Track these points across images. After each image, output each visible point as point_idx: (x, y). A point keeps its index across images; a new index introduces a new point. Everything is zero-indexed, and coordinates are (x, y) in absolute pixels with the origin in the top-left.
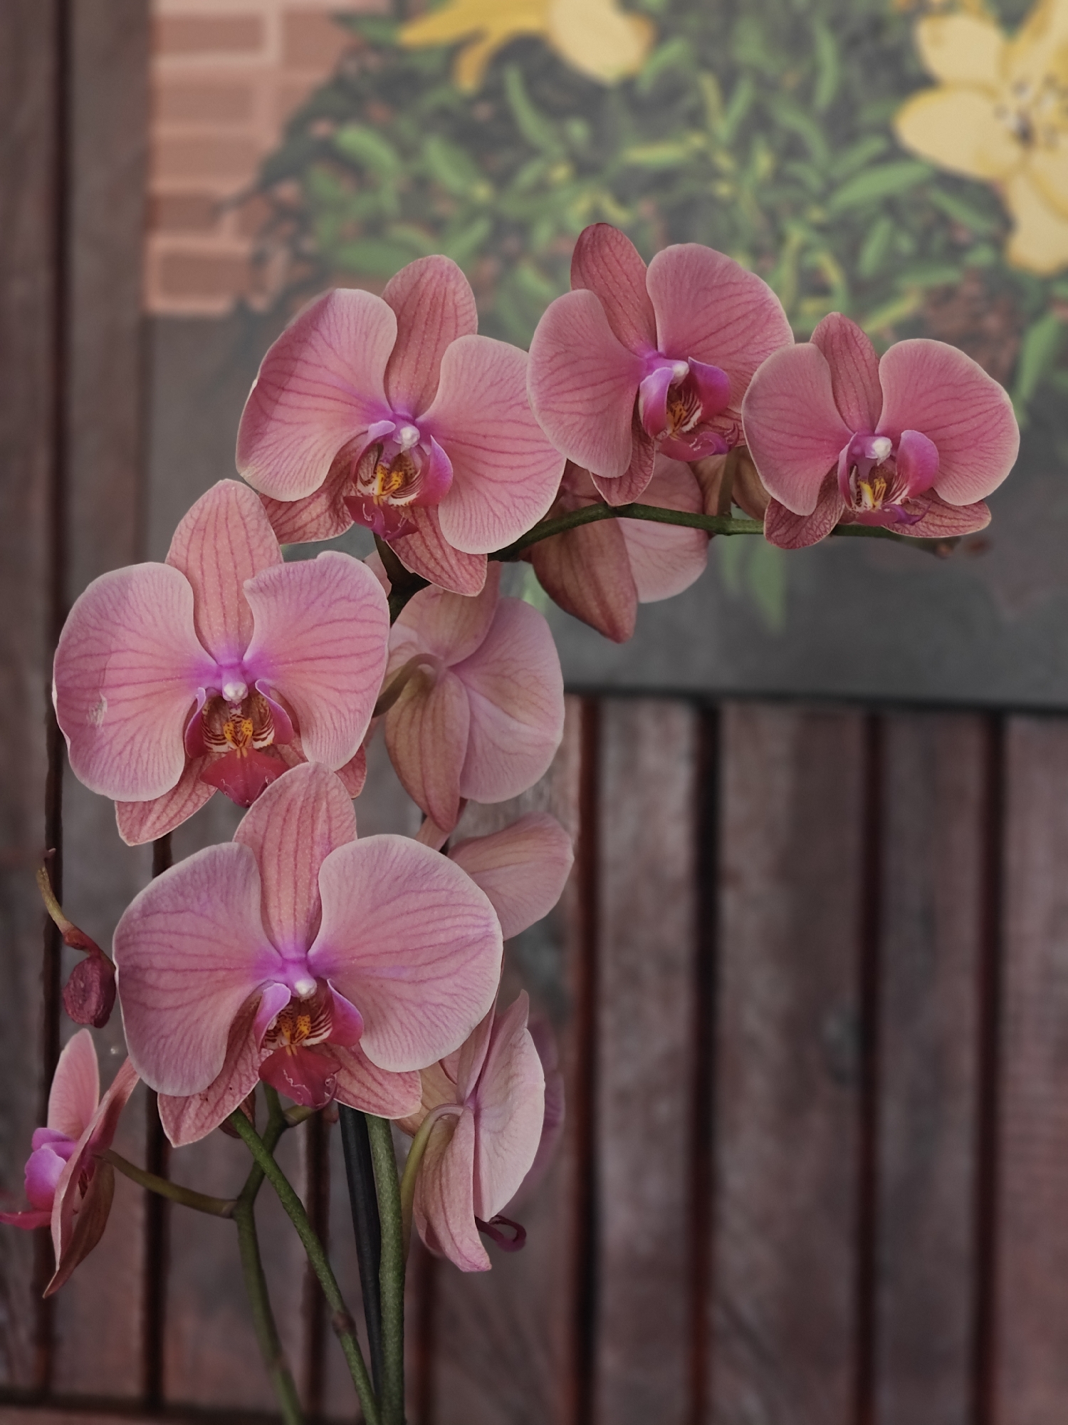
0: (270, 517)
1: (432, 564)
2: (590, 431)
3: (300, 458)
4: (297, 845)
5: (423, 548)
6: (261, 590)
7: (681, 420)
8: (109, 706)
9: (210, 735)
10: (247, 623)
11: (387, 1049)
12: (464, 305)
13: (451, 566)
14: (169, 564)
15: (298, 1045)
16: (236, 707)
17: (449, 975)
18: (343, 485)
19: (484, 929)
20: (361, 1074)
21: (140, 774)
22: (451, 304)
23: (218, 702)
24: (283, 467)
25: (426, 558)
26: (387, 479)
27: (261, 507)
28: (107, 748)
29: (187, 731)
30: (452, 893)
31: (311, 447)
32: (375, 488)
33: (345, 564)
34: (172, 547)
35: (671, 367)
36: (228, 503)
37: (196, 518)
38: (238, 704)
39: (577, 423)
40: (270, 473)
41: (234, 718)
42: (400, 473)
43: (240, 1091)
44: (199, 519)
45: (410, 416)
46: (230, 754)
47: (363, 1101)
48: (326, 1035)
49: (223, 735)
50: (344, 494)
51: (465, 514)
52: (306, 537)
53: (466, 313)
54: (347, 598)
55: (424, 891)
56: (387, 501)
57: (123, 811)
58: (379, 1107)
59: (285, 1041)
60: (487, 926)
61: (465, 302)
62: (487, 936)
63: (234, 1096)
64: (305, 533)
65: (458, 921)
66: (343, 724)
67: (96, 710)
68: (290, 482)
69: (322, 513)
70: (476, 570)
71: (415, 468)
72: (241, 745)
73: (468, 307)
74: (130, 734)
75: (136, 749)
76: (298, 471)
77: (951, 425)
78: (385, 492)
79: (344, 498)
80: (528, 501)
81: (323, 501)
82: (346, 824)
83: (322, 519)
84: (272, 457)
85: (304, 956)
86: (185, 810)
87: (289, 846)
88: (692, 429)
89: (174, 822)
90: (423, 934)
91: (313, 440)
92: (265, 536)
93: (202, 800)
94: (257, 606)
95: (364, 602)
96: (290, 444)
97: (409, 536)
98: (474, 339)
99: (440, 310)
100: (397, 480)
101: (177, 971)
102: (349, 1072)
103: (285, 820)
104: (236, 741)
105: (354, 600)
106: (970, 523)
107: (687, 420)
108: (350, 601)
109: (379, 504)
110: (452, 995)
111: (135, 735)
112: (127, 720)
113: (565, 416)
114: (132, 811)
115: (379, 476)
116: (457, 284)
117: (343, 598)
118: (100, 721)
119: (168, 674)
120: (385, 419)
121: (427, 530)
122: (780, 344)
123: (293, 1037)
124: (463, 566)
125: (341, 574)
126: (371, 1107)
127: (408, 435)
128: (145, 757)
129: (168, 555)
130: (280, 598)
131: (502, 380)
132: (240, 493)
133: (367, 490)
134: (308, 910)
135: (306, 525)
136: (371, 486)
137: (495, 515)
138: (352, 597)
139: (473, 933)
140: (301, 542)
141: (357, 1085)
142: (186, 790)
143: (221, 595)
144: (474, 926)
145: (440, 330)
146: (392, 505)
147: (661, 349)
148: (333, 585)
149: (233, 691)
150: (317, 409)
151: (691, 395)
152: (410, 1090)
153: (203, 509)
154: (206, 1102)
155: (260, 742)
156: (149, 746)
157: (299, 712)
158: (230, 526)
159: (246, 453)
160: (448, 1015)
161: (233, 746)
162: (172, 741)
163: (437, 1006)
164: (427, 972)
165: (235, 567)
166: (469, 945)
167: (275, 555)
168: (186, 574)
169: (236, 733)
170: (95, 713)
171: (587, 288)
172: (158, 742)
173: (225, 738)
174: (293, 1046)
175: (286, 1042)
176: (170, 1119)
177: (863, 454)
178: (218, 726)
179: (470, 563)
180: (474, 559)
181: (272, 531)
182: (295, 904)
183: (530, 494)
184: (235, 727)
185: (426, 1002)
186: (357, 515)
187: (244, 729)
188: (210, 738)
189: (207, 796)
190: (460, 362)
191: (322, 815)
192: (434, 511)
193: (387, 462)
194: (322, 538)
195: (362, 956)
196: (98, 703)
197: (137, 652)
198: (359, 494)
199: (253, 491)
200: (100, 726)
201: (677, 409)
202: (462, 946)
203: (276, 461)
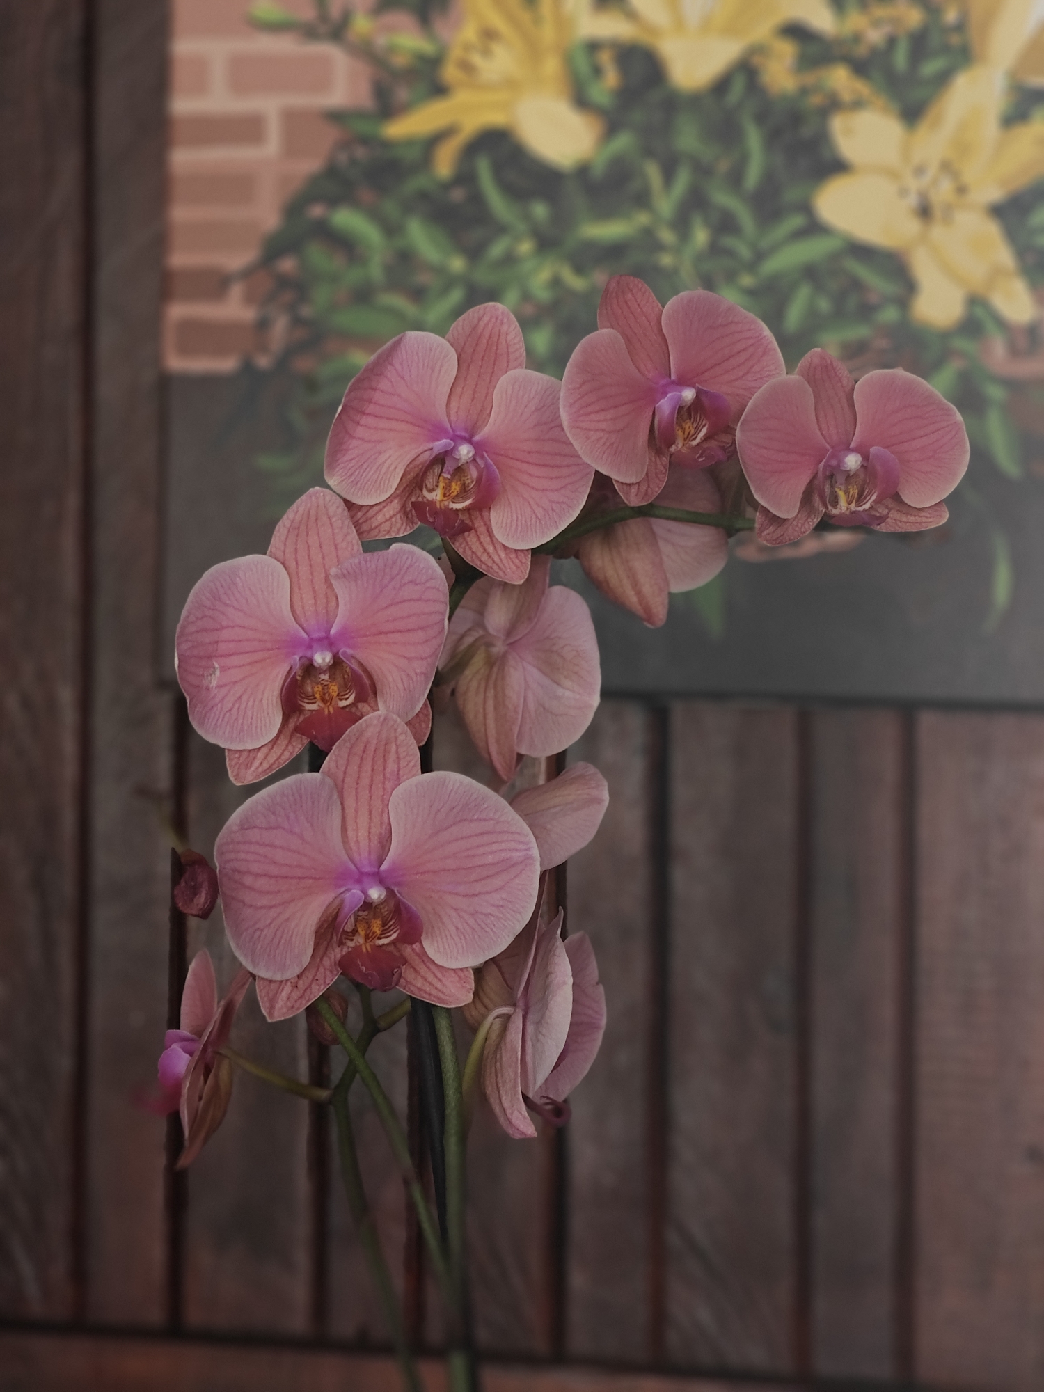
0: (352, 517)
1: (484, 558)
2: (612, 444)
3: (377, 469)
4: (372, 780)
5: (478, 544)
6: (344, 576)
7: (690, 436)
8: (221, 672)
9: (303, 695)
10: (333, 604)
11: (445, 949)
12: (514, 344)
13: (501, 559)
14: (270, 556)
15: (372, 944)
16: (324, 672)
17: (496, 891)
18: (412, 492)
19: (525, 852)
20: (423, 969)
21: (246, 728)
22: (504, 343)
23: (309, 669)
24: (363, 477)
25: (480, 552)
26: (447, 488)
27: (344, 510)
28: (219, 705)
29: (283, 691)
30: (498, 822)
31: (386, 460)
32: (436, 496)
33: (412, 553)
34: (273, 542)
35: (680, 392)
36: (318, 506)
37: (292, 519)
38: (326, 670)
39: (600, 438)
40: (352, 482)
41: (322, 682)
42: (459, 483)
43: (325, 982)
44: (294, 520)
45: (467, 435)
46: (320, 711)
47: (426, 992)
48: (395, 936)
49: (314, 696)
50: (413, 499)
51: (512, 515)
52: (380, 535)
53: (516, 351)
54: (413, 582)
55: (475, 820)
56: (448, 505)
57: (232, 757)
58: (439, 998)
59: (360, 939)
60: (528, 849)
61: (515, 341)
62: (528, 858)
63: (319, 986)
64: (379, 531)
65: (503, 846)
66: (411, 685)
67: (211, 675)
68: (368, 489)
69: (394, 515)
70: (521, 562)
71: (471, 478)
72: (329, 703)
73: (518, 346)
74: (238, 695)
75: (243, 707)
76: (374, 481)
77: (914, 439)
78: (446, 498)
79: (412, 503)
80: (564, 506)
81: (396, 505)
82: (412, 763)
83: (393, 520)
84: (354, 469)
85: (376, 870)
86: (283, 757)
87: (365, 781)
88: (700, 443)
89: (274, 767)
90: (474, 856)
91: (387, 455)
92: (348, 534)
93: (297, 750)
94: (340, 588)
95: (428, 585)
96: (369, 458)
97: (466, 534)
98: (521, 372)
99: (495, 348)
100: (455, 488)
101: (271, 877)
102: (415, 969)
103: (362, 759)
104: (323, 700)
105: (420, 584)
106: (931, 520)
107: (695, 436)
108: (417, 584)
109: (440, 507)
110: (498, 907)
111: (241, 696)
112: (235, 683)
113: (592, 433)
114: (239, 758)
115: (441, 485)
116: (509, 327)
117: (411, 582)
118: (214, 684)
119: (269, 645)
120: (447, 438)
121: (482, 529)
122: (774, 373)
123: (367, 937)
124: (510, 558)
125: (409, 562)
126: (432, 998)
127: (465, 451)
128: (249, 713)
129: (269, 549)
130: (359, 582)
131: (544, 406)
132: (328, 499)
133: (430, 496)
134: (381, 833)
135: (380, 525)
136: (434, 493)
137: (537, 517)
138: (418, 582)
139: (517, 855)
140: (377, 538)
141: (419, 979)
142: (283, 742)
143: (312, 581)
144: (517, 850)
145: (494, 364)
146: (452, 508)
147: (673, 377)
148: (403, 571)
149: (322, 658)
150: (391, 430)
151: (699, 415)
152: (464, 985)
153: (297, 512)
154: (295, 989)
155: (344, 701)
156: (254, 704)
157: (375, 677)
158: (319, 524)
159: (332, 466)
160: (495, 923)
161: (322, 705)
162: (272, 701)
163: (487, 915)
164: (478, 888)
165: (324, 559)
166: (513, 866)
167: (356, 548)
168: (283, 564)
169: (324, 694)
170: (209, 678)
171: (613, 328)
172: (261, 701)
173: (315, 698)
174: (368, 945)
175: (361, 941)
176: (266, 999)
177: (839, 466)
178: (309, 689)
179: (517, 557)
180: (519, 553)
181: (353, 528)
182: (370, 828)
183: (566, 500)
184: (323, 689)
185: (477, 912)
186: (422, 518)
187: (331, 691)
188: (303, 698)
189: (300, 746)
190: (509, 391)
191: (392, 756)
192: (487, 513)
193: (449, 473)
194: (393, 535)
195: (425, 872)
196: (212, 669)
197: (244, 627)
198: (425, 500)
199: (338, 497)
200: (214, 688)
201: (687, 427)
202: (507, 866)
203: (357, 472)
